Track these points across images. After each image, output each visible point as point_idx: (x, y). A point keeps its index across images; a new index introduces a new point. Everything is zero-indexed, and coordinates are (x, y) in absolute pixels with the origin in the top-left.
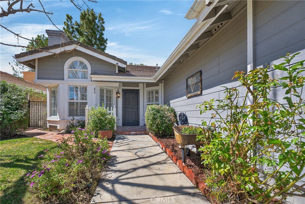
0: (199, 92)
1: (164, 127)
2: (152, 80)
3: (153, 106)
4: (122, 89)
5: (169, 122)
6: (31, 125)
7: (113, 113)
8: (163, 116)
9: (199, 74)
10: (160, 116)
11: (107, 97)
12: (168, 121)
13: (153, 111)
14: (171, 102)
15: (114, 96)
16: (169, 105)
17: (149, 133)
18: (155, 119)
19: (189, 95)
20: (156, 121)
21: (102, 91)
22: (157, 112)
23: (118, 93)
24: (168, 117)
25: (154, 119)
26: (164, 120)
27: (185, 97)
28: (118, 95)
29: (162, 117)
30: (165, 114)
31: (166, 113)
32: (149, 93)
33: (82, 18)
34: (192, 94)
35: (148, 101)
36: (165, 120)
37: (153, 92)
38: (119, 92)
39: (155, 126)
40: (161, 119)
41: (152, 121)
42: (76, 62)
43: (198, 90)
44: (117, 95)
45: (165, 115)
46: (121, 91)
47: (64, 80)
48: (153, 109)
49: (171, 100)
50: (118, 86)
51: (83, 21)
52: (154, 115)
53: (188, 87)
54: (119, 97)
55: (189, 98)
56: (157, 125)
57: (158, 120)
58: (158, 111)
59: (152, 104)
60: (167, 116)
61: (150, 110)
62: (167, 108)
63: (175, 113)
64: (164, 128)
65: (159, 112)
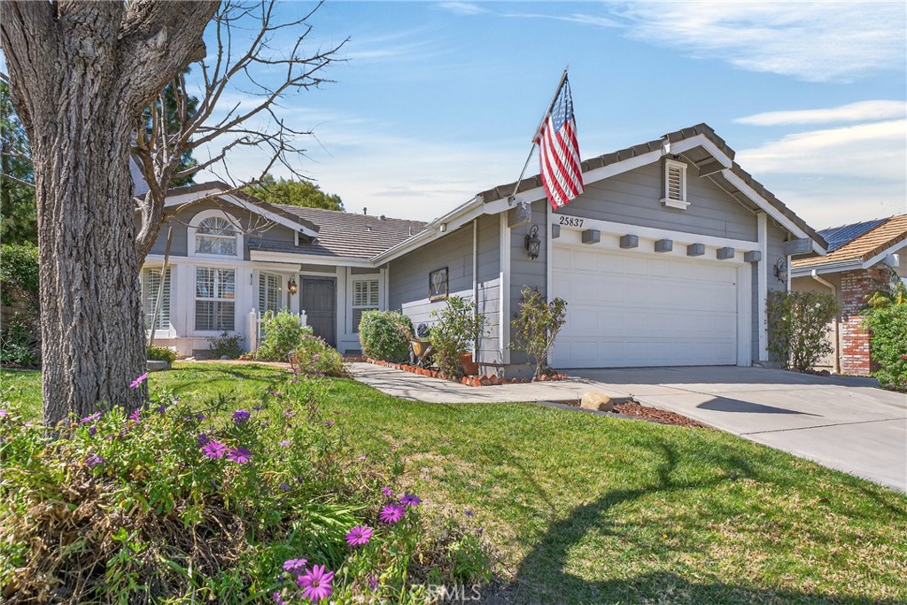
0: (445, 296)
2: (368, 263)
3: (375, 313)
4: (300, 276)
5: (402, 340)
8: (393, 331)
9: (444, 271)
10: (387, 330)
11: (270, 292)
12: (400, 338)
13: (375, 321)
14: (404, 306)
15: (284, 289)
16: (401, 312)
17: (366, 359)
19: (433, 298)
20: (381, 338)
21: (262, 277)
23: (290, 284)
24: (400, 332)
25: (378, 334)
27: (427, 301)
28: (293, 288)
29: (390, 331)
30: (394, 326)
31: (397, 325)
32: (357, 286)
34: (437, 297)
35: (355, 302)
36: (395, 336)
37: (365, 284)
38: (294, 282)
40: (389, 335)
41: (373, 337)
42: (213, 219)
43: (443, 293)
44: (289, 287)
45: (395, 328)
46: (298, 281)
47: (187, 256)
48: (375, 318)
49: (403, 303)
52: (377, 327)
53: (431, 285)
54: (294, 292)
55: (432, 302)
56: (382, 345)
57: (385, 337)
58: (383, 322)
59: (372, 309)
60: (398, 329)
62: (399, 316)
63: (411, 325)
65: (385, 323)
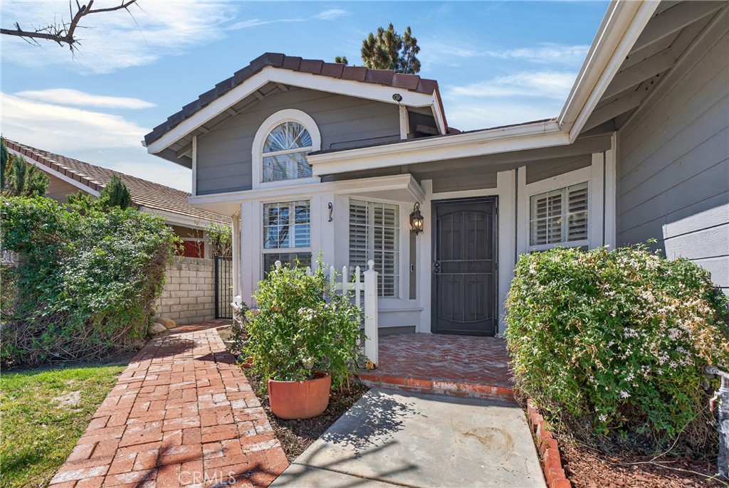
1: (625, 386)
2: (552, 133)
4: (432, 201)
5: (673, 358)
6: (220, 316)
7: (362, 292)
8: (626, 319)
10: (601, 317)
11: (378, 232)
12: (663, 347)
13: (554, 284)
14: (669, 230)
15: (404, 227)
16: (658, 247)
17: (525, 401)
18: (567, 333)
20: (573, 345)
21: (357, 212)
22: (580, 292)
23: (416, 215)
24: (664, 323)
25: (559, 331)
26: (630, 339)
28: (418, 224)
29: (613, 322)
30: (636, 302)
31: (648, 295)
32: (539, 206)
33: (366, 55)
35: (536, 240)
37: (557, 200)
38: (419, 212)
39: (563, 373)
40: (608, 337)
41: (543, 341)
42: (284, 126)
44: (411, 223)
45: (636, 309)
46: (426, 210)
47: (251, 189)
48: (554, 274)
49: (667, 222)
50: (405, 186)
51: (369, 62)
52: (560, 306)
54: (419, 230)
56: (578, 371)
57: (588, 343)
58: (587, 285)
60: (651, 314)
61: (532, 276)
64: (625, 395)
65: (593, 292)
